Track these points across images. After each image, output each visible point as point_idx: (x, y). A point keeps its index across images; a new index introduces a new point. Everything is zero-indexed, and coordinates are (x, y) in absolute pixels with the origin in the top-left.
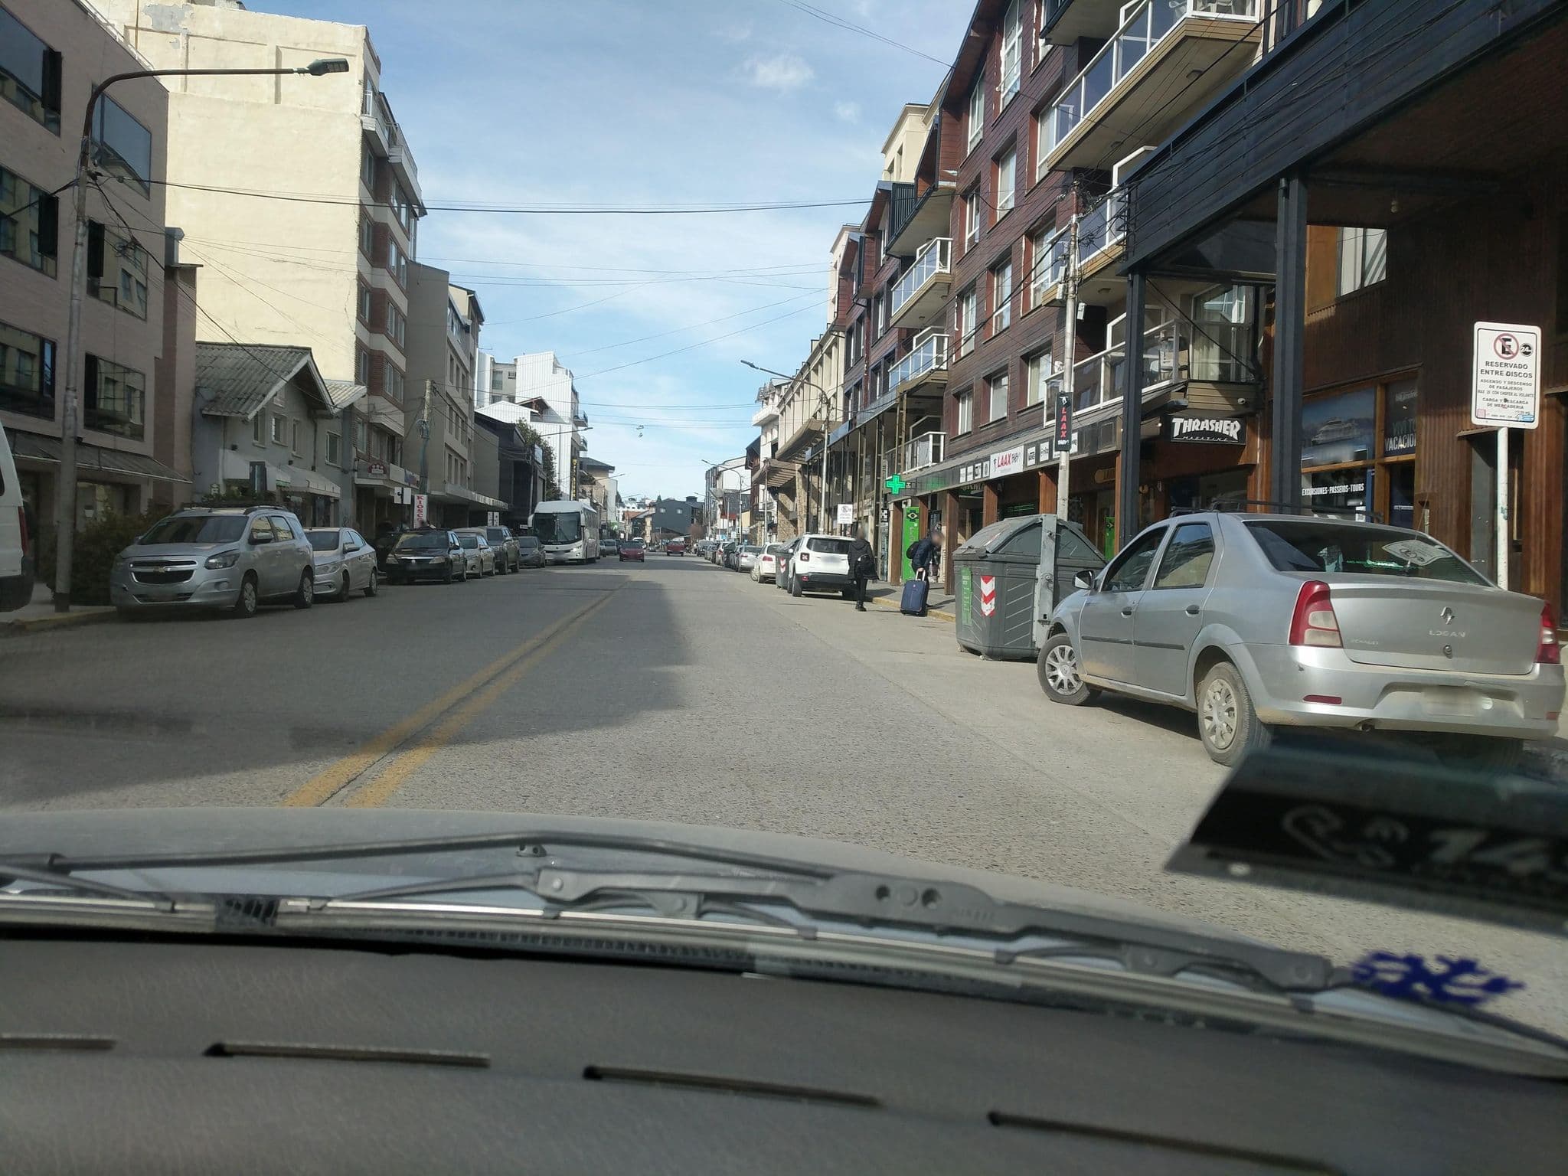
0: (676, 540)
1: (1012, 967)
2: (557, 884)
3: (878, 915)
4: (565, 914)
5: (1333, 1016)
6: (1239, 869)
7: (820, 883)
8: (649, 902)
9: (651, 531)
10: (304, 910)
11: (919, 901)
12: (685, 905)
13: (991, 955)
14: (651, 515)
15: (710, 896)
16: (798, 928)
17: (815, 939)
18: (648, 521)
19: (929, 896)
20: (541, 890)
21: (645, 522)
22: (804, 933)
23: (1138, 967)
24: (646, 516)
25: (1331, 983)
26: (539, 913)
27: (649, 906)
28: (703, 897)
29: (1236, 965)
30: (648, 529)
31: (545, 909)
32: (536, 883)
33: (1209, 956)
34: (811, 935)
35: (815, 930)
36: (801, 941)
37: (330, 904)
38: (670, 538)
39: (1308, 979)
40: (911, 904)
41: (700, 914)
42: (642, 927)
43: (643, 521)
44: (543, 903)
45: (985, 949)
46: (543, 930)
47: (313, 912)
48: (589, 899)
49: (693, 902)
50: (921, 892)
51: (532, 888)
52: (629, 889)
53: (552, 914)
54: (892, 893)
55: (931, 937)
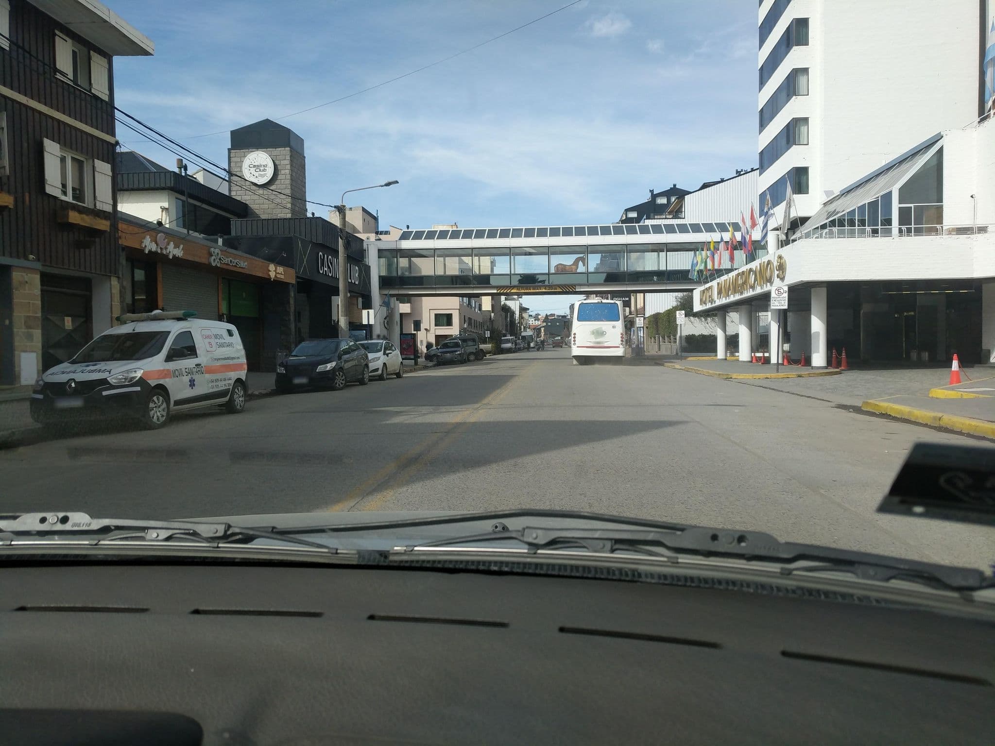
0: (557, 338)
1: (791, 576)
2: (534, 535)
3: (713, 549)
4: (539, 551)
5: (986, 603)
6: (919, 509)
7: (679, 533)
8: (585, 545)
9: (544, 335)
10: (403, 552)
11: (736, 541)
12: (604, 546)
13: (778, 570)
14: (543, 327)
15: (618, 541)
16: (668, 557)
17: (678, 563)
18: (543, 329)
19: (741, 539)
20: (526, 539)
21: (541, 330)
22: (673, 560)
23: (865, 576)
24: (541, 327)
25: (984, 584)
26: (526, 551)
27: (584, 547)
28: (613, 542)
29: (926, 575)
30: (543, 334)
31: (528, 549)
32: (523, 535)
33: (908, 570)
34: (675, 561)
35: (677, 558)
36: (669, 564)
37: (416, 548)
38: (554, 338)
39: (971, 582)
40: (731, 543)
41: (613, 551)
42: (581, 558)
43: (540, 329)
44: (527, 546)
45: (775, 567)
46: (529, 560)
47: (408, 553)
48: (552, 544)
49: (608, 545)
50: (737, 536)
51: (521, 538)
52: (573, 538)
53: (533, 552)
54: (720, 538)
55: (744, 562)
